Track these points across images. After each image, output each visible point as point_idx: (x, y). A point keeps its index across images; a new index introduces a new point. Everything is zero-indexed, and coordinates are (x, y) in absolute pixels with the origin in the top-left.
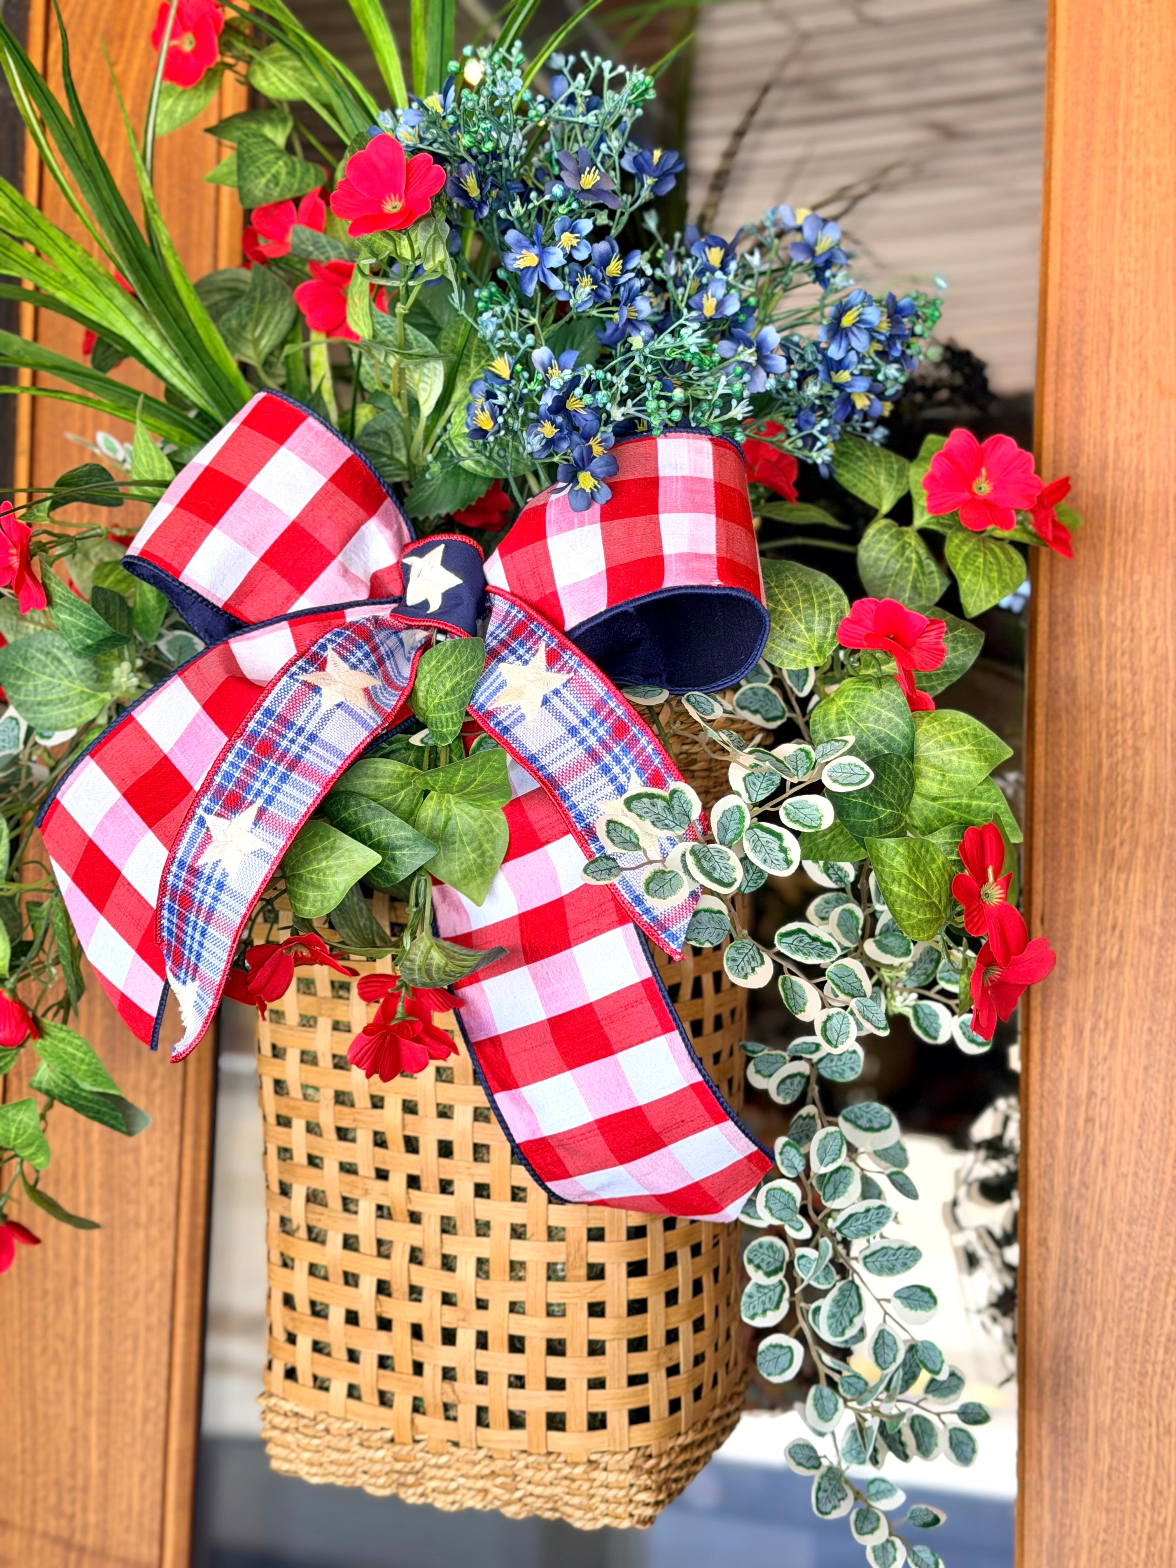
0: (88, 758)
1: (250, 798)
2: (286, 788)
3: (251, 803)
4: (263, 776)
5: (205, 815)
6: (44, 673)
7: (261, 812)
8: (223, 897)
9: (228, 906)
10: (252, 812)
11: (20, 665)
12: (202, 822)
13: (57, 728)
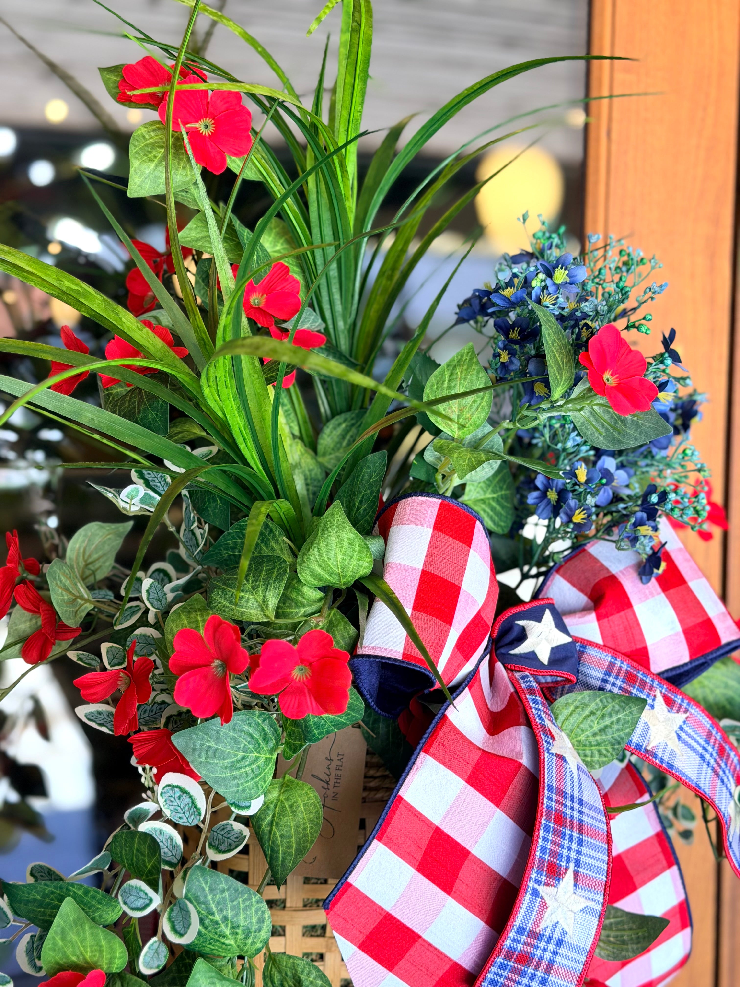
0: (375, 842)
1: (563, 864)
2: (584, 850)
3: (567, 869)
4: (566, 843)
5: (536, 886)
6: (238, 749)
7: (576, 874)
8: (562, 950)
9: (567, 957)
10: (570, 876)
11: (213, 744)
12: (535, 893)
13: (251, 798)
